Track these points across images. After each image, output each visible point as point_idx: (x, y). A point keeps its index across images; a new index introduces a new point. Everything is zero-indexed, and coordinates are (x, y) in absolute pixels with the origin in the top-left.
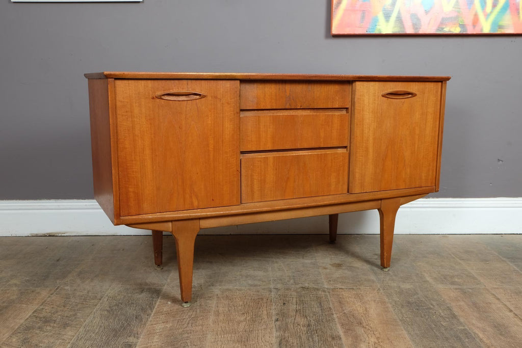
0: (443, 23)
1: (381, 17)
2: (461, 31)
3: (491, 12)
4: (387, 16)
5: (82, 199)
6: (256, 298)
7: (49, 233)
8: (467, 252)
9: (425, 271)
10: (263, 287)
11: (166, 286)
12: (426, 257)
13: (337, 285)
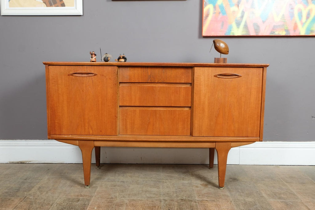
0: (274, 28)
1: (234, 25)
2: (286, 34)
3: (306, 22)
4: (238, 24)
5: (42, 140)
6: (151, 206)
7: (21, 162)
8: (291, 177)
9: (262, 190)
10: (156, 199)
11: (94, 197)
12: (263, 180)
13: (204, 198)
